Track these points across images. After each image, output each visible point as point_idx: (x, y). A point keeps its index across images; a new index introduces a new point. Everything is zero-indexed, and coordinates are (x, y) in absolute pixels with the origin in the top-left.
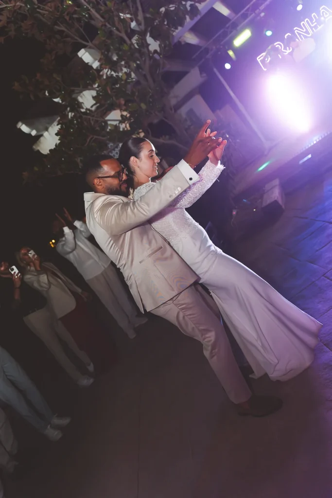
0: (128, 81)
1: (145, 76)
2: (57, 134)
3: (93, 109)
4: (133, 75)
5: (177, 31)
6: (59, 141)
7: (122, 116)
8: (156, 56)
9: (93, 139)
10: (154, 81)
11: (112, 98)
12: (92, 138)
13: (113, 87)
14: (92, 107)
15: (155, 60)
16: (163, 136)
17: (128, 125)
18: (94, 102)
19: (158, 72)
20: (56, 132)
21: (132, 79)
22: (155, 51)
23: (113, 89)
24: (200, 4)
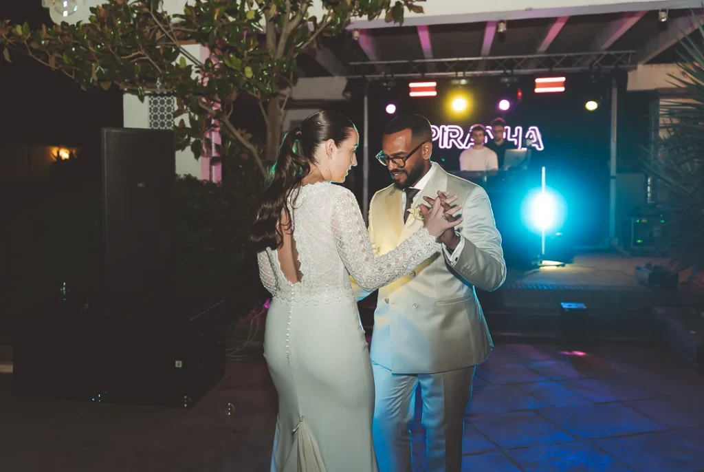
0: (252, 24)
1: (278, 36)
2: (92, 10)
3: (175, 20)
4: (263, 22)
5: (358, 18)
6: (89, 22)
7: (208, 61)
8: (310, 24)
9: (144, 58)
10: (285, 53)
11: (214, 27)
12: (140, 55)
13: (226, 15)
14: (175, 16)
15: (306, 28)
16: (244, 131)
17: (206, 80)
18: (183, 13)
19: (298, 46)
20: (95, 7)
21: (260, 26)
22: (314, 19)
23: (224, 17)
24: (410, 11)
